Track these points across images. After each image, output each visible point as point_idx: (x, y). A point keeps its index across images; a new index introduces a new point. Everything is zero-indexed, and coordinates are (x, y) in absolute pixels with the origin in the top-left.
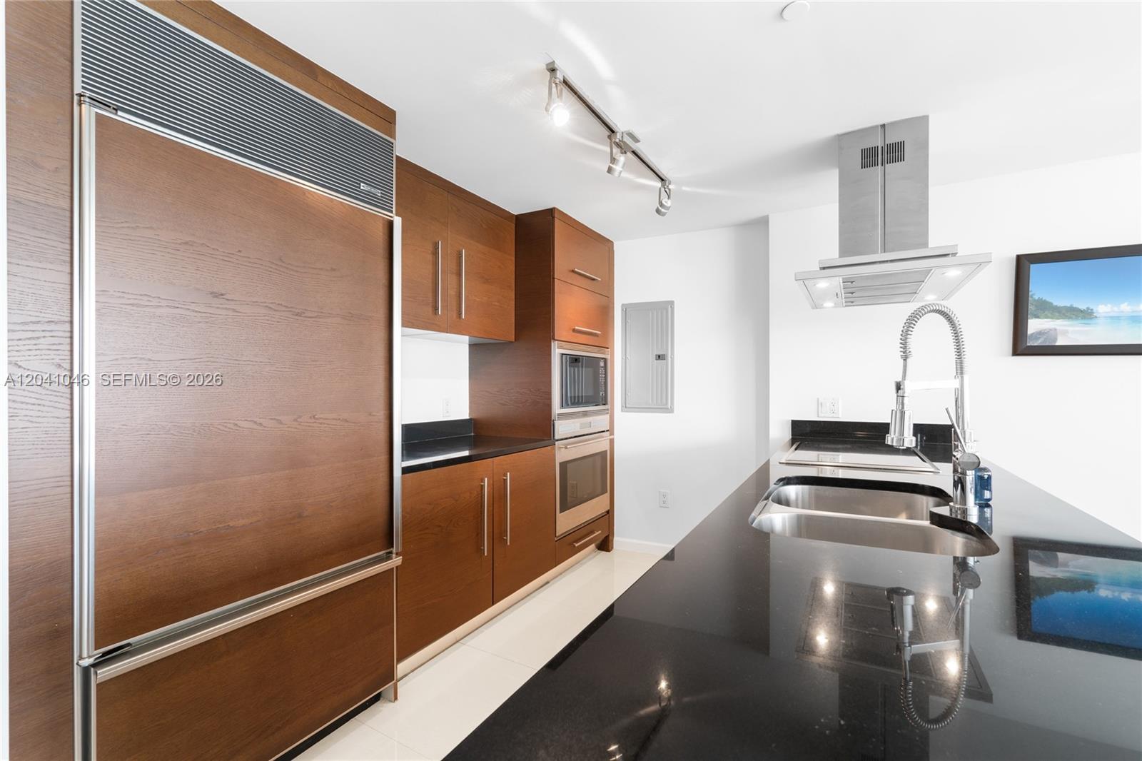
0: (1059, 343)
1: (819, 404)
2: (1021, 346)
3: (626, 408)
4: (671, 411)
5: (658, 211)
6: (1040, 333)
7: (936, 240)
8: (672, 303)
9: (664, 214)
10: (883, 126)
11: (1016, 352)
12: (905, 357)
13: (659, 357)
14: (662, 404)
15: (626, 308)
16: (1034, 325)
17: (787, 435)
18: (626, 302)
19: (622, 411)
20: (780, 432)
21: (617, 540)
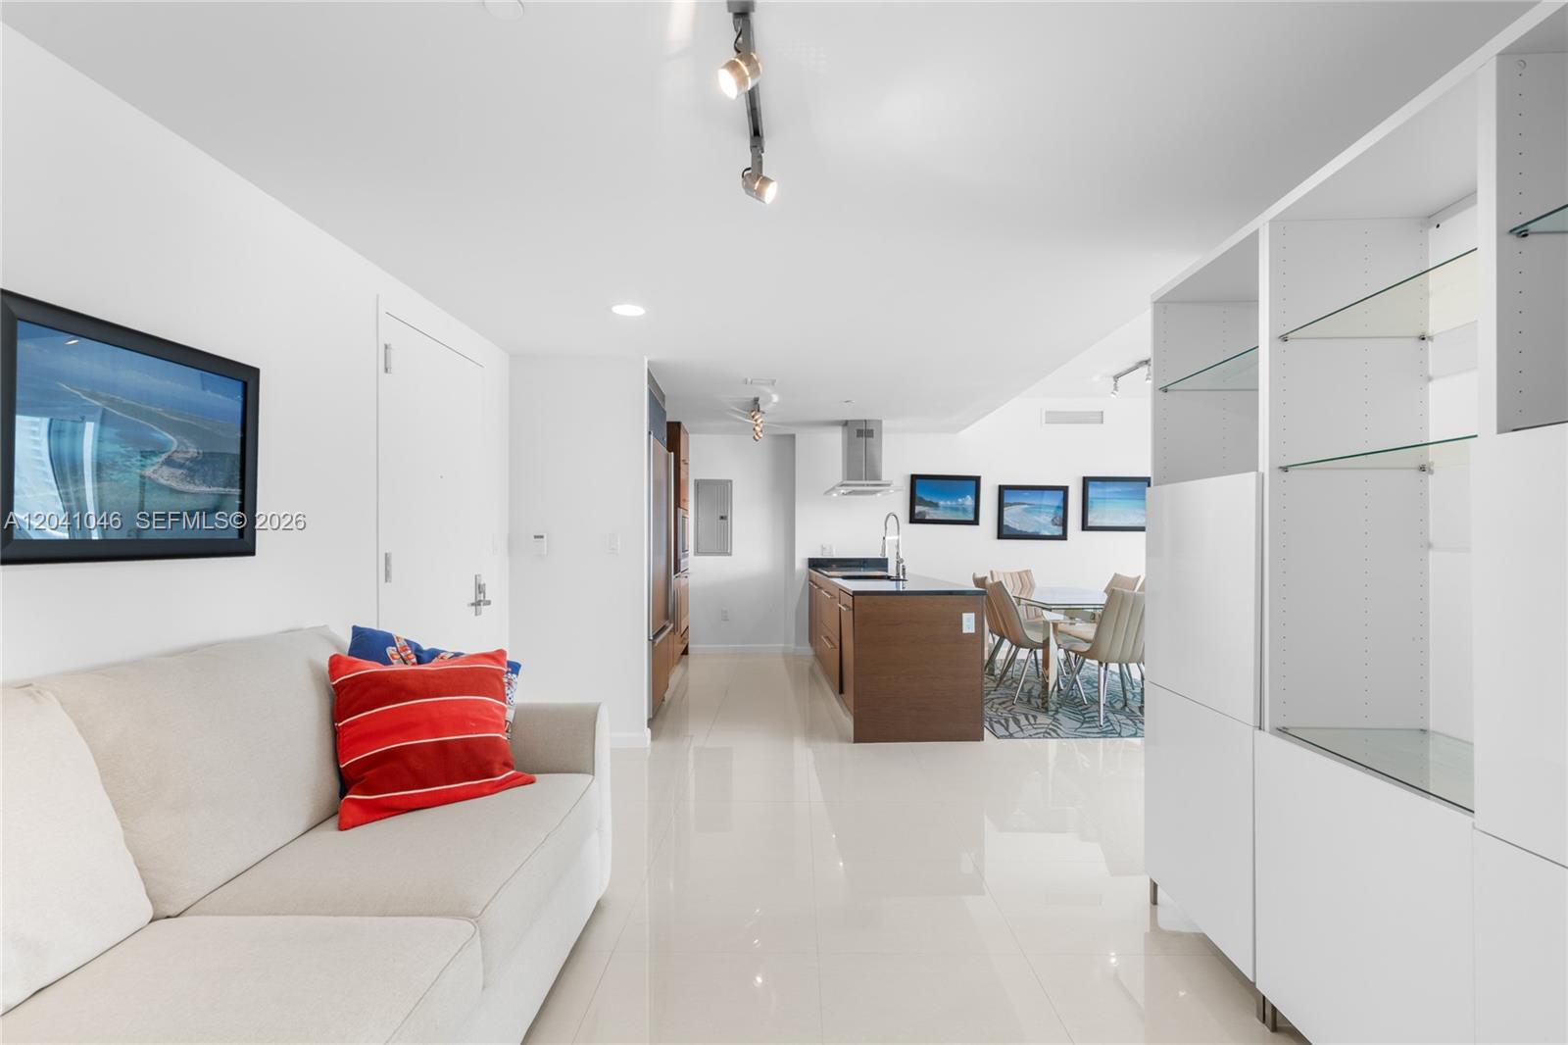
0: (927, 517)
1: (823, 548)
2: (914, 519)
3: (697, 552)
4: (730, 554)
5: (754, 438)
6: (920, 513)
7: (885, 477)
8: (731, 481)
9: (757, 440)
10: (866, 421)
11: (911, 522)
12: (886, 528)
13: (722, 518)
14: (723, 548)
15: (698, 484)
16: (918, 509)
17: (806, 565)
18: (698, 478)
19: (695, 555)
20: (801, 565)
21: (690, 646)
